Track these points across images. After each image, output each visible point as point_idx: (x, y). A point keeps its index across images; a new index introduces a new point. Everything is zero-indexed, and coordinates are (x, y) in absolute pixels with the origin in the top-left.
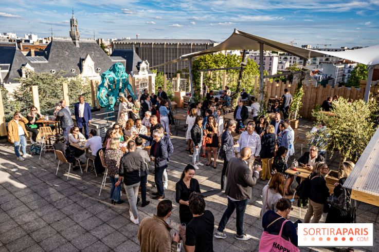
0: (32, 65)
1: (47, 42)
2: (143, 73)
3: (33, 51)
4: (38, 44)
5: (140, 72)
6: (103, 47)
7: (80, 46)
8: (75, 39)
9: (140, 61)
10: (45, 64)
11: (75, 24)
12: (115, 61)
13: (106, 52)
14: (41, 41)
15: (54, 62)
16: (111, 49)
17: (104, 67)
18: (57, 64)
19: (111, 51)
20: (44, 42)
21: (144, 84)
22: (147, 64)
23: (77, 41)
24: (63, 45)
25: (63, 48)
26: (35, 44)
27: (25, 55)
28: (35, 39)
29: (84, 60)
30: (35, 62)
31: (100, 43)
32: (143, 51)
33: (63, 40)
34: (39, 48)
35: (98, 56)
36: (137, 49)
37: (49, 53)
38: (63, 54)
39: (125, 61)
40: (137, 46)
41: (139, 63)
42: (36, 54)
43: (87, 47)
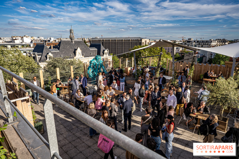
0: (52, 53)
1: (58, 41)
2: (106, 55)
3: (52, 46)
4: (54, 42)
5: (105, 55)
6: (85, 42)
7: (75, 43)
8: (72, 40)
9: (105, 49)
10: (58, 52)
11: (72, 32)
12: (92, 50)
13: (87, 45)
14: (55, 41)
15: (62, 51)
16: (89, 43)
17: (86, 53)
18: (64, 52)
19: (89, 44)
20: (57, 41)
21: (106, 61)
22: (108, 51)
23: (73, 40)
24: (66, 43)
25: (66, 44)
26: (53, 42)
27: (48, 48)
28: (52, 40)
29: (76, 50)
30: (53, 51)
31: (84, 40)
32: (105, 44)
33: (66, 40)
34: (55, 44)
35: (83, 47)
36: (102, 43)
37: (59, 47)
38: (66, 47)
39: (97, 49)
40: (103, 42)
41: (104, 51)
42: (54, 47)
43: (78, 43)
